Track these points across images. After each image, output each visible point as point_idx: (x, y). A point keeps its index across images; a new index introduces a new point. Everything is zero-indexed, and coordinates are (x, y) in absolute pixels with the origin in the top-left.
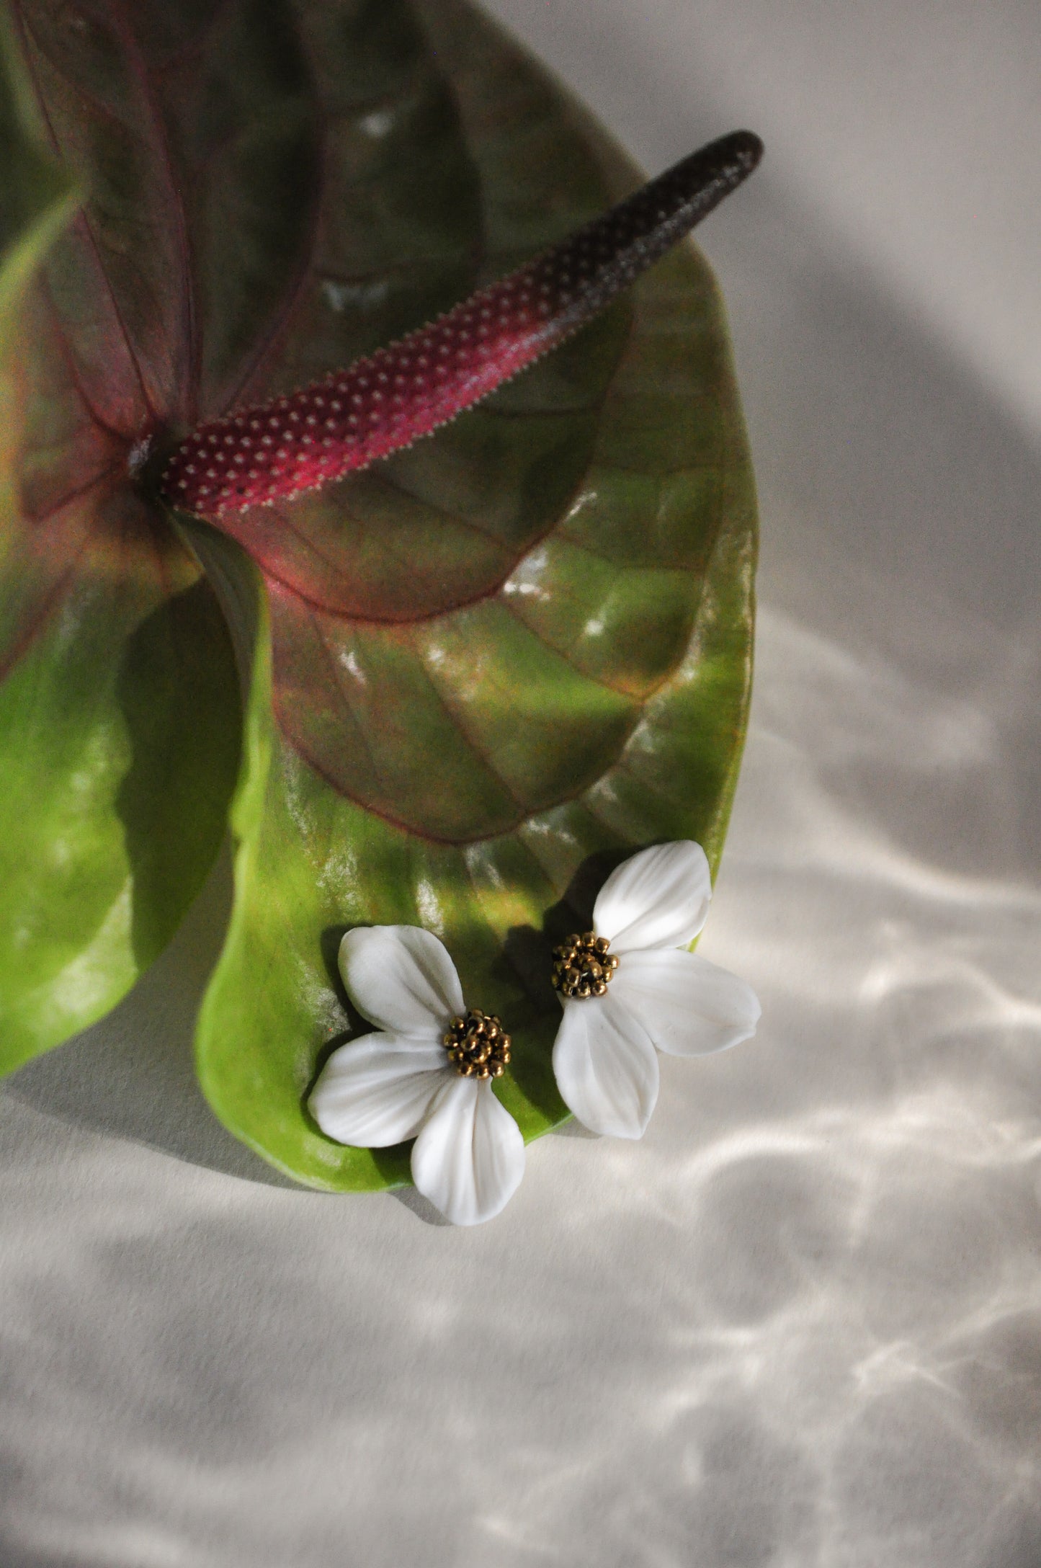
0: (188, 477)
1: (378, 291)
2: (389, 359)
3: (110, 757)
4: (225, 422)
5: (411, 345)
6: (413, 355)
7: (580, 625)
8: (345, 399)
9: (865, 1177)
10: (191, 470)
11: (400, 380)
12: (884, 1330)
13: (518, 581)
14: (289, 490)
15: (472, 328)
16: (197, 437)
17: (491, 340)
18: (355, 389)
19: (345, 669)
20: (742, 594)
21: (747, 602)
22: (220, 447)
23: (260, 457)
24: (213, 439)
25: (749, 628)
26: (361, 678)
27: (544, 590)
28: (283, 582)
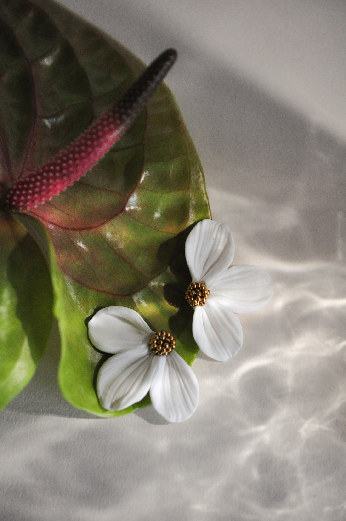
0: (15, 201)
1: (61, 118)
2: (72, 149)
3: (11, 299)
4: (22, 180)
5: (78, 143)
6: (79, 146)
7: (153, 215)
8: (60, 165)
9: (289, 367)
10: (15, 198)
11: (77, 155)
12: (306, 416)
13: (130, 206)
14: (49, 197)
15: (97, 133)
16: (15, 187)
17: (104, 136)
18: (63, 161)
19: (80, 247)
20: (203, 193)
21: (205, 196)
22: (23, 189)
23: (37, 190)
24: (20, 187)
25: (208, 204)
26: (86, 248)
27: (138, 206)
28: (53, 224)
